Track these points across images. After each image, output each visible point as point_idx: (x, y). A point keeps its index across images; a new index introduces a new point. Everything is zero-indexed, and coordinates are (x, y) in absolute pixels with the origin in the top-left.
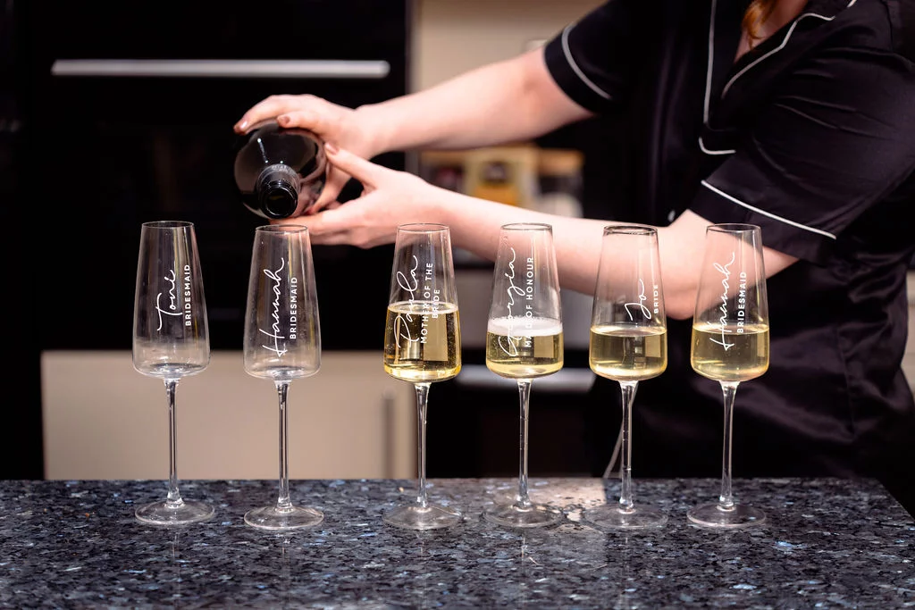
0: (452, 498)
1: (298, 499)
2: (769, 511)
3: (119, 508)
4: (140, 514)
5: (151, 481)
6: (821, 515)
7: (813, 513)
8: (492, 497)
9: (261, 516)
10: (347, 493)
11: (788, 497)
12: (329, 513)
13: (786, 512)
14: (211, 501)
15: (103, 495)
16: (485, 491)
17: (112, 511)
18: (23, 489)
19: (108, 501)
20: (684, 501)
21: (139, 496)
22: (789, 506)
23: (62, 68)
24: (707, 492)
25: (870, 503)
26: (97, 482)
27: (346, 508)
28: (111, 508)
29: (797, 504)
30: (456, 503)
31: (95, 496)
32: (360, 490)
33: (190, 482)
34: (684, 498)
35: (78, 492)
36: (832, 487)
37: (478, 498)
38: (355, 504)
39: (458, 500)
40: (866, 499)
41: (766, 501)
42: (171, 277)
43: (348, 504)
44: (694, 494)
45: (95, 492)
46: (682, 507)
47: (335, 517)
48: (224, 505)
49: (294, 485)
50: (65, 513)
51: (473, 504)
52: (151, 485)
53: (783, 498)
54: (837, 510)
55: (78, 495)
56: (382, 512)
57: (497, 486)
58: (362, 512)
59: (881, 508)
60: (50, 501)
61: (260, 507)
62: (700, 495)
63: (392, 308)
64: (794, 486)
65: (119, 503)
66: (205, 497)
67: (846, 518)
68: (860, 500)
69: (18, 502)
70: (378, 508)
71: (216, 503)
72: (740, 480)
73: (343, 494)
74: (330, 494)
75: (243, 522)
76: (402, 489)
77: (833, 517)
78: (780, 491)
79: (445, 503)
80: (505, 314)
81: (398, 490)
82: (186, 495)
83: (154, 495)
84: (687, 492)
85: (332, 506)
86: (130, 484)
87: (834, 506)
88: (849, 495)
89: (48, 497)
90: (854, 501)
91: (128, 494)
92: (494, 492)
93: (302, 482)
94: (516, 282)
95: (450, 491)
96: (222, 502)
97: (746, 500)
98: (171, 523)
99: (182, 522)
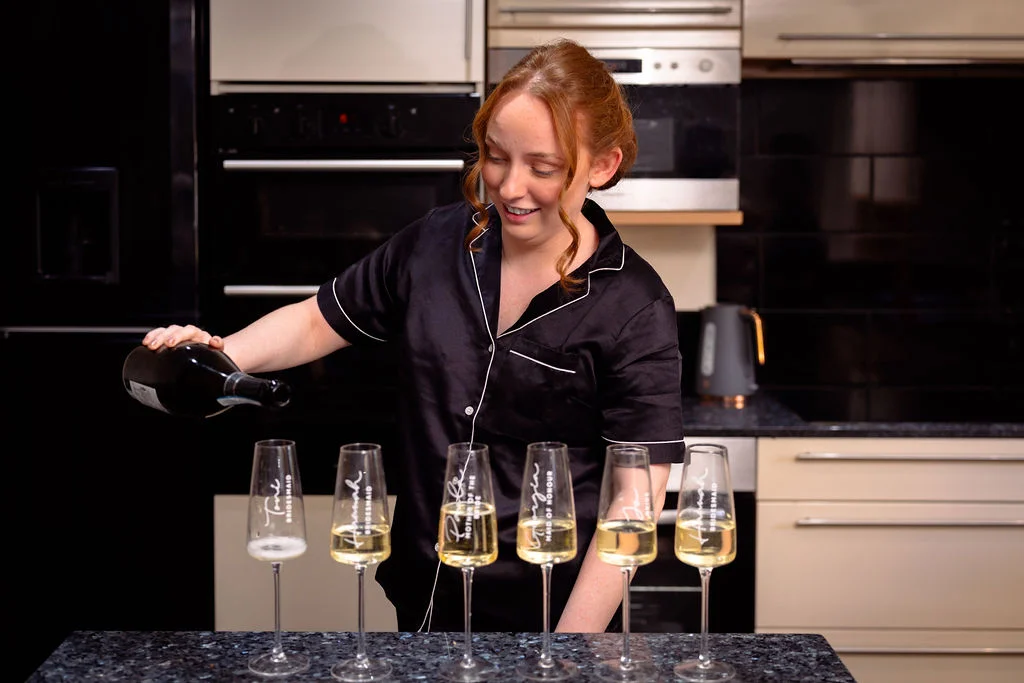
0: (494, 652)
1: (374, 651)
2: (737, 666)
3: (236, 658)
4: (252, 666)
5: (265, 633)
6: (778, 670)
7: (773, 669)
8: (524, 650)
9: (344, 668)
10: (412, 646)
11: (753, 652)
12: (397, 665)
13: (752, 667)
14: (308, 652)
15: (227, 646)
16: (518, 645)
17: (232, 662)
18: (167, 640)
19: (229, 652)
20: (672, 656)
21: (253, 648)
22: (754, 662)
23: (229, 290)
24: (691, 647)
25: (818, 659)
26: (224, 633)
27: (410, 660)
28: (231, 659)
29: (760, 659)
30: (496, 656)
31: (220, 647)
32: (422, 643)
33: (294, 634)
34: (672, 653)
35: (209, 643)
36: (787, 642)
37: (513, 651)
38: (418, 657)
39: (497, 653)
40: (814, 655)
41: (736, 656)
42: (276, 485)
43: (412, 657)
44: (680, 649)
45: (222, 643)
46: (671, 661)
47: (401, 669)
48: (317, 657)
49: (373, 637)
50: (196, 664)
51: (509, 657)
52: (265, 636)
53: (750, 653)
54: (792, 666)
55: (208, 646)
56: (437, 665)
57: (529, 640)
58: (423, 664)
59: (827, 664)
60: (186, 651)
61: (345, 659)
62: (685, 650)
63: (444, 509)
64: (758, 642)
65: (238, 654)
66: (303, 649)
67: (798, 675)
68: (810, 656)
69: (161, 652)
70: (435, 661)
71: (312, 655)
72: (717, 635)
73: (410, 648)
74: (400, 647)
75: (330, 674)
76: (455, 643)
77: (789, 673)
78: (747, 646)
79: (487, 656)
80: (530, 514)
81: (451, 644)
82: (288, 648)
83: (265, 646)
84: (675, 646)
85: (400, 659)
86: (249, 635)
87: (790, 661)
88: (801, 651)
89: (185, 648)
90: (806, 656)
91: (246, 646)
92: (526, 646)
93: (380, 634)
94: (539, 490)
95: (493, 645)
96: (317, 654)
97: (721, 656)
98: (276, 674)
99: (285, 674)
